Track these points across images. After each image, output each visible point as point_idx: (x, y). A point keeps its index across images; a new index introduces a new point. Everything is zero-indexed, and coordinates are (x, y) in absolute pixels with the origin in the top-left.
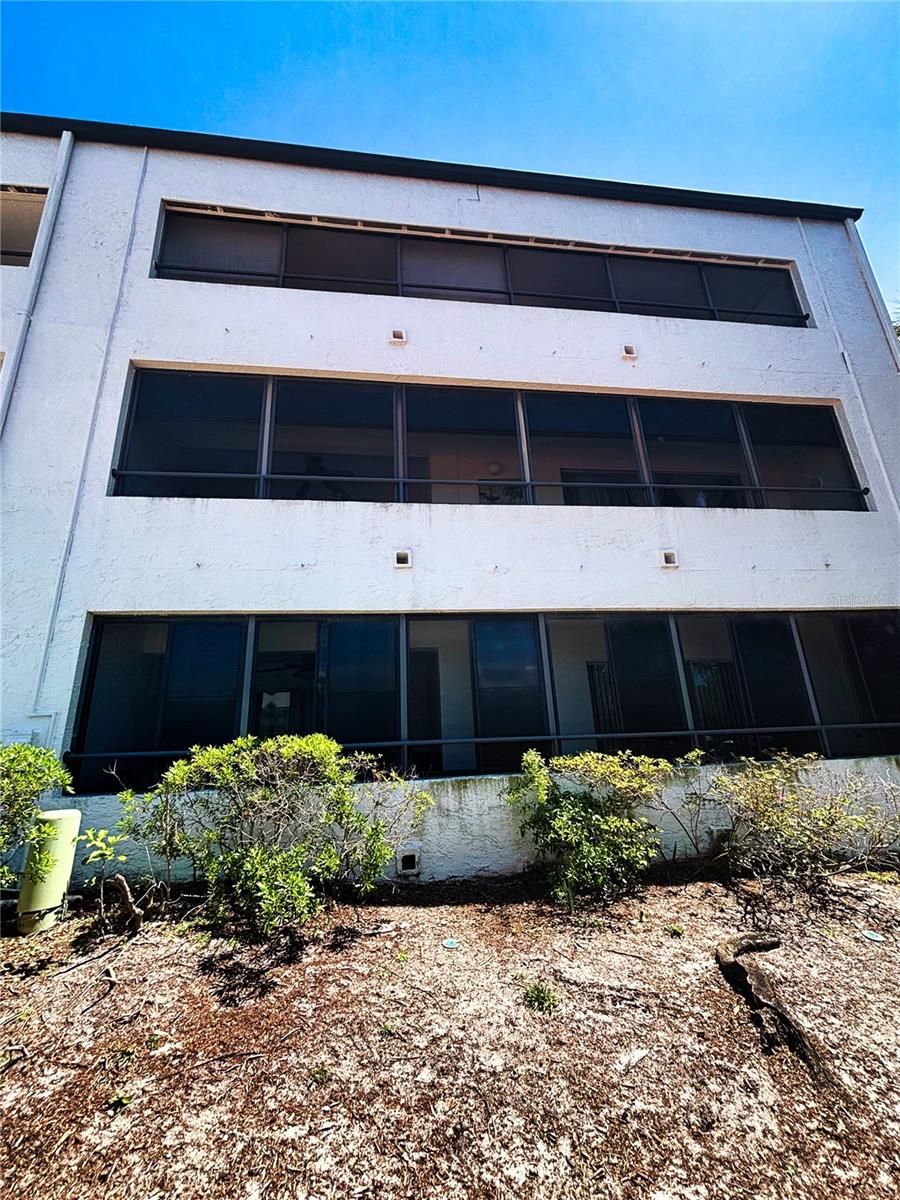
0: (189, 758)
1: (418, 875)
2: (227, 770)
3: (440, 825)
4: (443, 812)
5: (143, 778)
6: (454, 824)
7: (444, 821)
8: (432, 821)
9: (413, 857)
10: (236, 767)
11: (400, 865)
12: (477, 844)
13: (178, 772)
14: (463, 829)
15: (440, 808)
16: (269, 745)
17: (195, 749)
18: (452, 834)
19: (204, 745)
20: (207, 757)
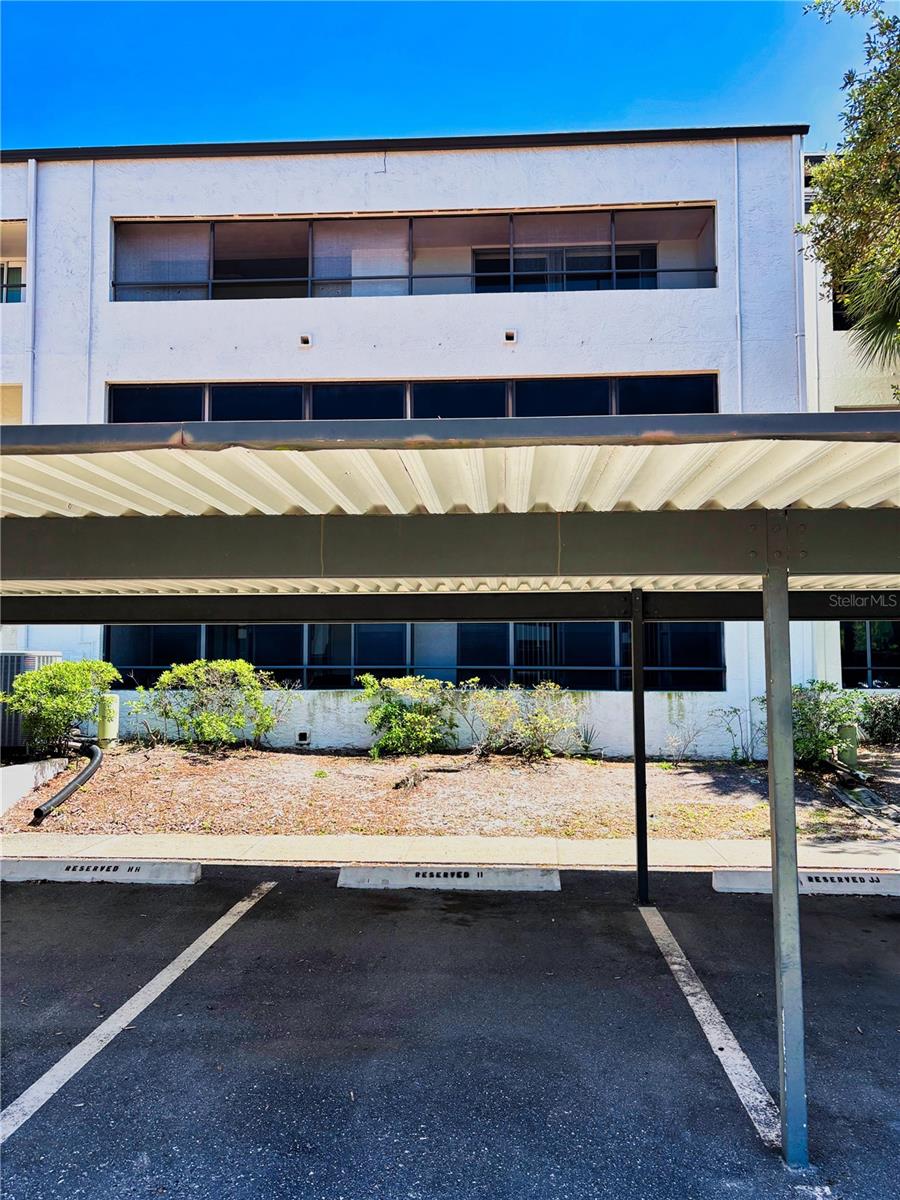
0: (171, 670)
1: (308, 744)
2: (191, 678)
3: (324, 717)
4: (326, 709)
5: (148, 680)
6: (332, 717)
7: (326, 715)
8: (319, 715)
9: (305, 734)
10: (196, 677)
11: (297, 738)
12: (346, 729)
13: (166, 677)
14: (338, 720)
15: (324, 707)
16: (213, 665)
17: (174, 665)
18: (332, 723)
19: (178, 663)
20: (180, 670)
